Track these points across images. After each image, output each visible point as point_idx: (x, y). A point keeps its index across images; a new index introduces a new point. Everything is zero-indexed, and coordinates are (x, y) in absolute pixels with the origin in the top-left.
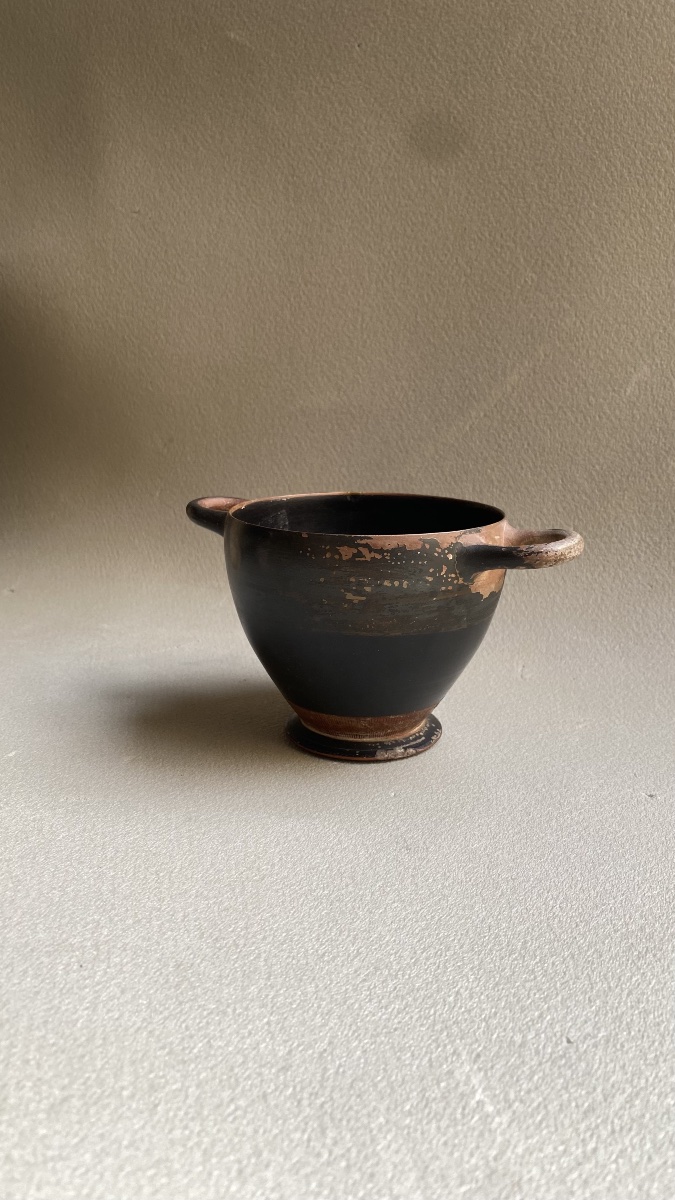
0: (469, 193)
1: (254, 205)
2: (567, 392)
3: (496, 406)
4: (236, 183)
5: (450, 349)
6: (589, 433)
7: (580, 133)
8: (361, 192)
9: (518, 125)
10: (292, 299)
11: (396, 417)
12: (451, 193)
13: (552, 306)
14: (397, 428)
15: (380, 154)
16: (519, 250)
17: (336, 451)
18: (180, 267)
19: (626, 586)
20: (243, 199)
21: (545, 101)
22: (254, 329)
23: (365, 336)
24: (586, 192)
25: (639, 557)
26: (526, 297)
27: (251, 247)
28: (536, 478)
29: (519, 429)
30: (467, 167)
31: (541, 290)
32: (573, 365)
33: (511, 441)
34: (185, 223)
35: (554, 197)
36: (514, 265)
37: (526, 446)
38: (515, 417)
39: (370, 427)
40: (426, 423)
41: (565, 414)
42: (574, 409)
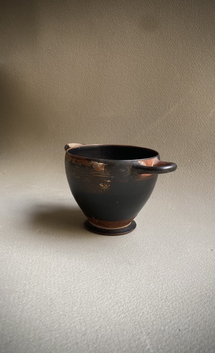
0: (159, 47)
1: (88, 49)
2: (190, 115)
3: (166, 118)
4: (82, 41)
5: (151, 99)
6: (196, 128)
7: (196, 29)
8: (124, 46)
9: (176, 26)
10: (99, 80)
11: (133, 121)
12: (153, 47)
13: (185, 86)
14: (133, 124)
15: (130, 33)
16: (175, 67)
17: (113, 131)
18: (63, 68)
19: (207, 180)
20: (84, 47)
21: (185, 18)
22: (87, 90)
23: (123, 94)
24: (198, 49)
25: (212, 171)
26: (177, 83)
27: (87, 63)
28: (178, 143)
29: (173, 126)
30: (159, 39)
31: (182, 81)
32: (192, 106)
33: (170, 130)
34: (65, 54)
35: (187, 50)
36: (173, 72)
37: (175, 132)
38: (172, 122)
39: (124, 124)
40: (143, 123)
41: (189, 122)
42: (192, 121)
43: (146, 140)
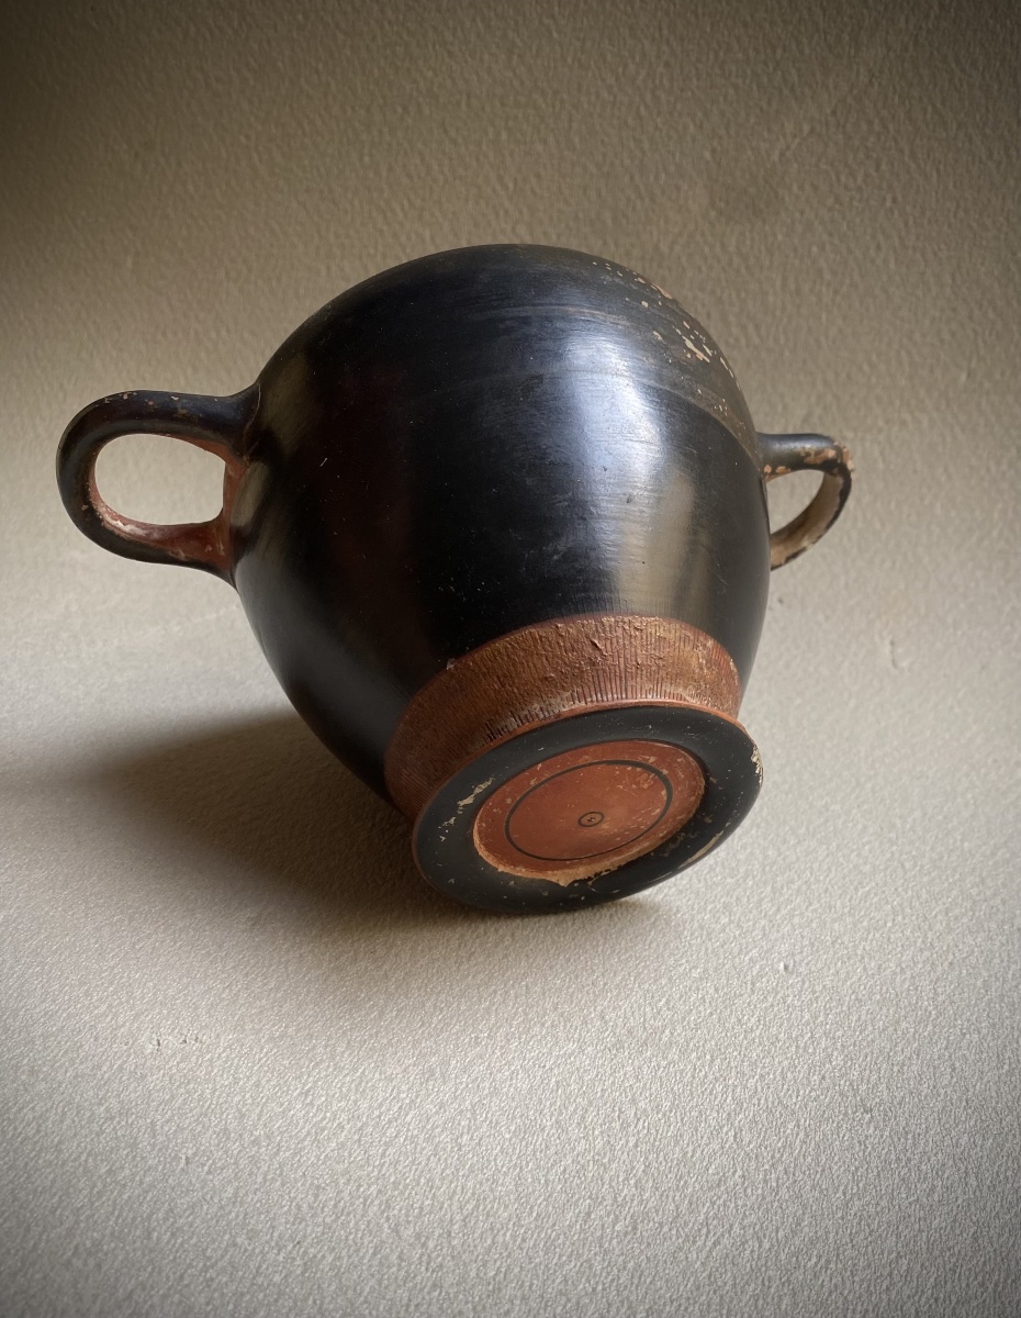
11: (630, 121)
14: (632, 144)
17: (507, 188)
29: (878, 167)
33: (859, 189)
37: (888, 204)
38: (872, 139)
39: (577, 140)
40: (694, 140)
41: (970, 140)
42: (988, 131)
43: (718, 249)
